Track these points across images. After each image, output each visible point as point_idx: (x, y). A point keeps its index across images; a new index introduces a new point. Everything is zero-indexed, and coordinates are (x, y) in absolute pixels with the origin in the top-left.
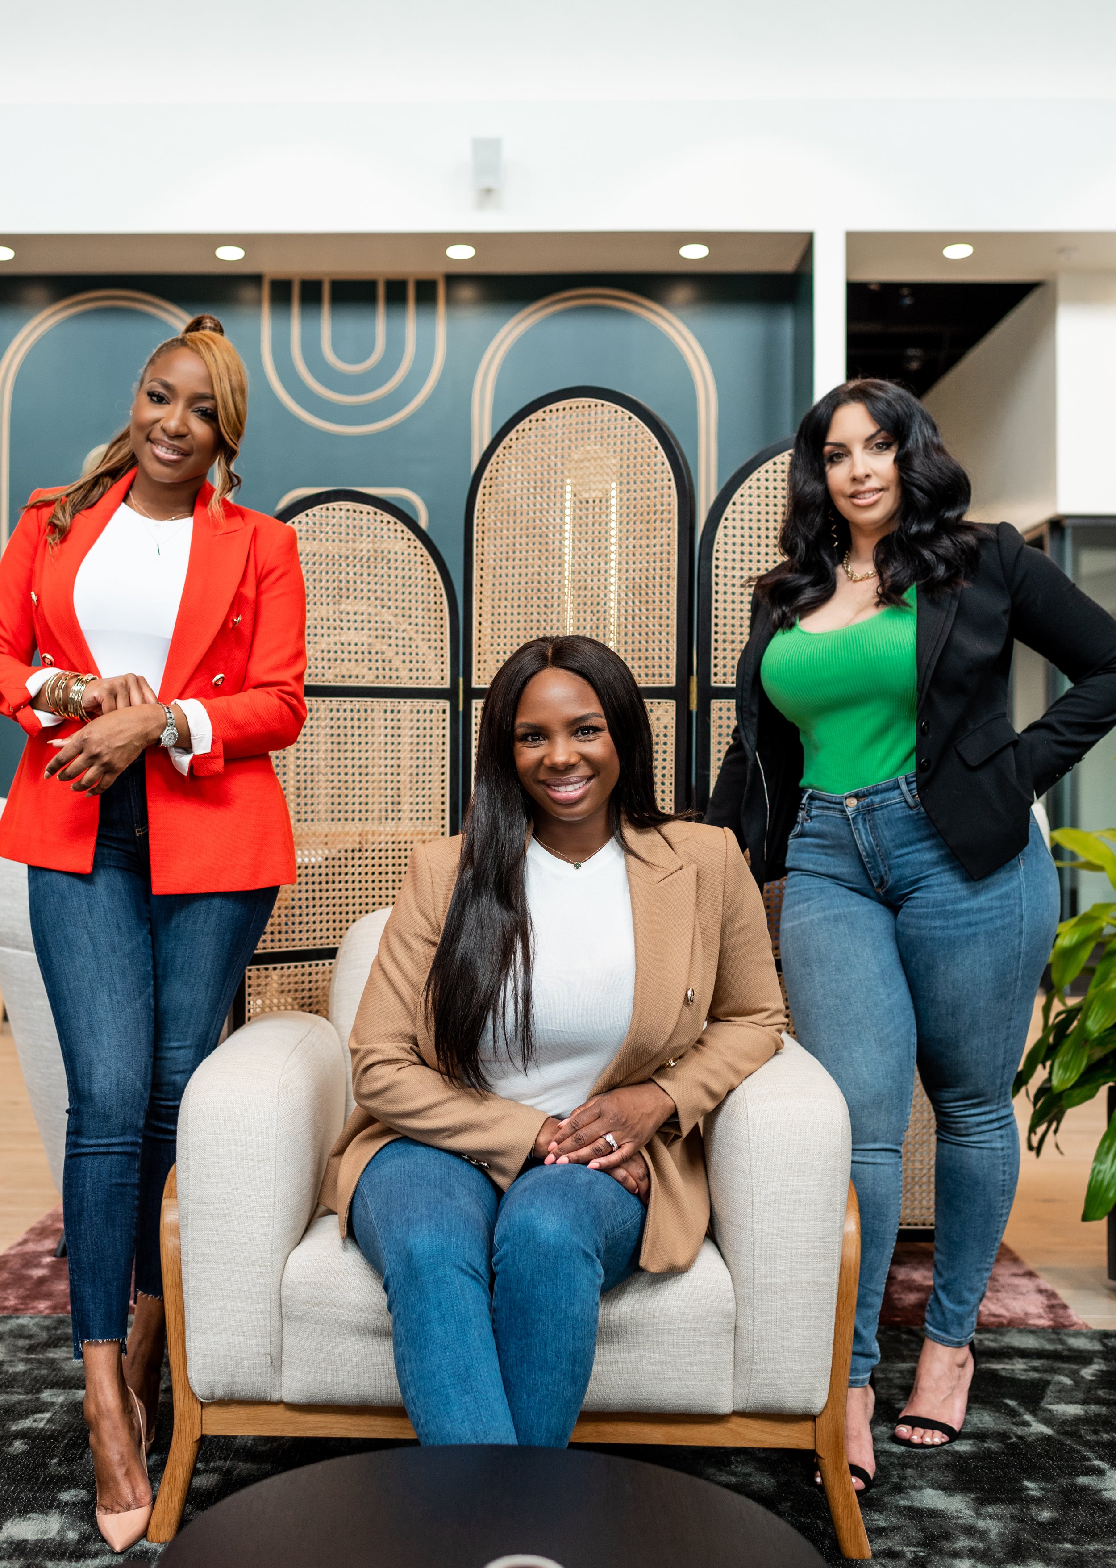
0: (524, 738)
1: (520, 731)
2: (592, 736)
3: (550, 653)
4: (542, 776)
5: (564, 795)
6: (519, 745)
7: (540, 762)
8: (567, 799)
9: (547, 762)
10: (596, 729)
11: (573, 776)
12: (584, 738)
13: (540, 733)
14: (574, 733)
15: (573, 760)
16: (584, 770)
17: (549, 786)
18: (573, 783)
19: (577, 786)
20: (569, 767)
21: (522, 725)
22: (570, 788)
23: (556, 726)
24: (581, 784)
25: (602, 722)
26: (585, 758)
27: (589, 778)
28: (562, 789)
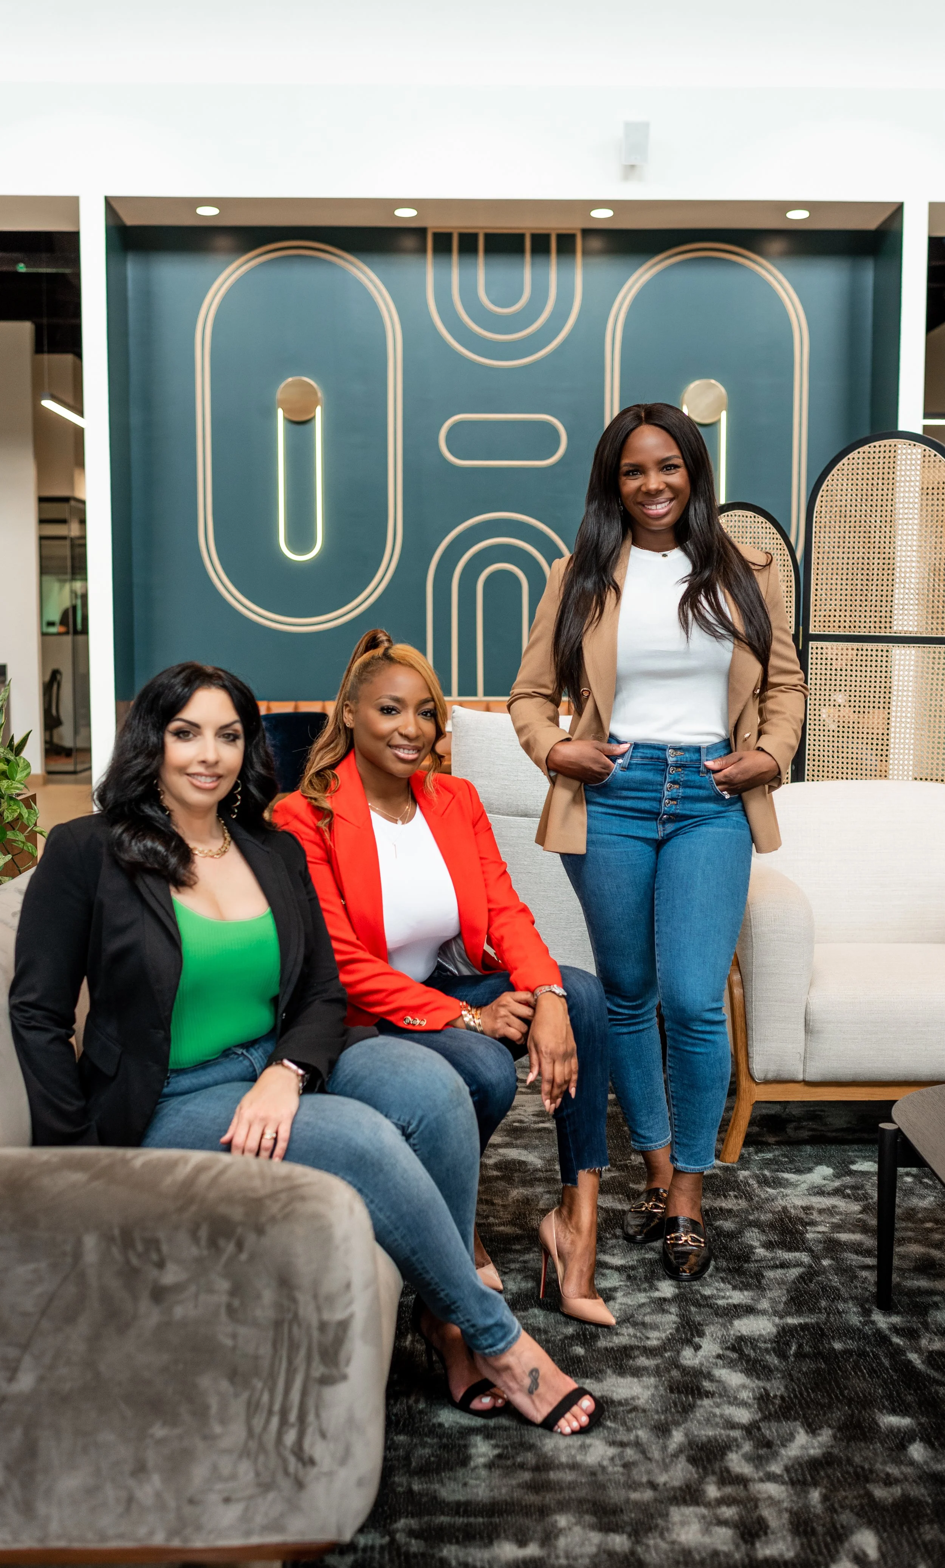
0: (627, 474)
1: (625, 469)
2: (673, 471)
3: (643, 415)
4: (640, 499)
5: (655, 512)
6: (623, 478)
7: (639, 489)
8: (657, 515)
9: (644, 489)
10: (676, 467)
11: (662, 498)
12: (668, 472)
13: (639, 470)
14: (661, 469)
15: (662, 487)
16: (668, 494)
17: (643, 505)
18: (661, 503)
19: (663, 505)
20: (659, 492)
21: (626, 465)
22: (659, 506)
23: (650, 465)
24: (666, 504)
25: (679, 461)
26: (669, 486)
27: (671, 500)
28: (654, 507)
